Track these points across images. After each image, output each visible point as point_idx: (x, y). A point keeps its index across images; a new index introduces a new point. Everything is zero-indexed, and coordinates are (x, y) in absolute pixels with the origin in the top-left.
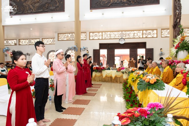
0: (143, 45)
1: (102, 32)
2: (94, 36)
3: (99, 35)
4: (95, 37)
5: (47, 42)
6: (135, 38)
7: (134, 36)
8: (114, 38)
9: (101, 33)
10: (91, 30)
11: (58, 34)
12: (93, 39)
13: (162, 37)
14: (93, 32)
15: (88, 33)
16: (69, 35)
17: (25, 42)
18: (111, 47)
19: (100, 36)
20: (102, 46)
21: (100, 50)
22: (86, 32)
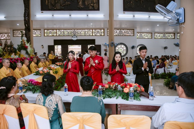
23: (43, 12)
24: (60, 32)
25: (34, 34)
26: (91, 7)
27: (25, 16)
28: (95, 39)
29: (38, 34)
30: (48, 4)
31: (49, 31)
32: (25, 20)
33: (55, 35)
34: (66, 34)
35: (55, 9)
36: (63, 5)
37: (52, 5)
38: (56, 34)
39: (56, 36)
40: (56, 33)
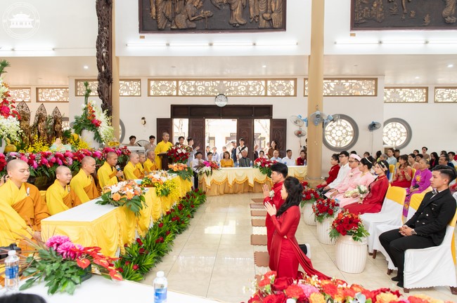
23: (143, 37)
24: (186, 87)
25: (125, 90)
26: (263, 23)
27: (99, 47)
28: (272, 106)
29: (134, 90)
30: (156, 17)
31: (160, 84)
32: (99, 56)
33: (175, 93)
34: (201, 92)
35: (174, 27)
36: (192, 19)
37: (167, 18)
38: (177, 92)
39: (177, 95)
40: (177, 88)
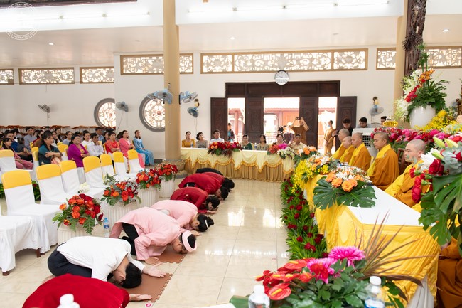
0: (332, 88)
1: (233, 54)
2: (212, 64)
3: (226, 61)
4: (216, 68)
5: (94, 77)
6: (314, 71)
7: (311, 65)
8: (261, 69)
9: (230, 57)
10: (206, 49)
11: (122, 57)
12: (211, 72)
13: (377, 69)
14: (211, 55)
15: (197, 57)
16: (150, 61)
17: (35, 76)
18: (255, 93)
19: (227, 64)
20: (234, 89)
21: (229, 99)
22: (192, 54)
